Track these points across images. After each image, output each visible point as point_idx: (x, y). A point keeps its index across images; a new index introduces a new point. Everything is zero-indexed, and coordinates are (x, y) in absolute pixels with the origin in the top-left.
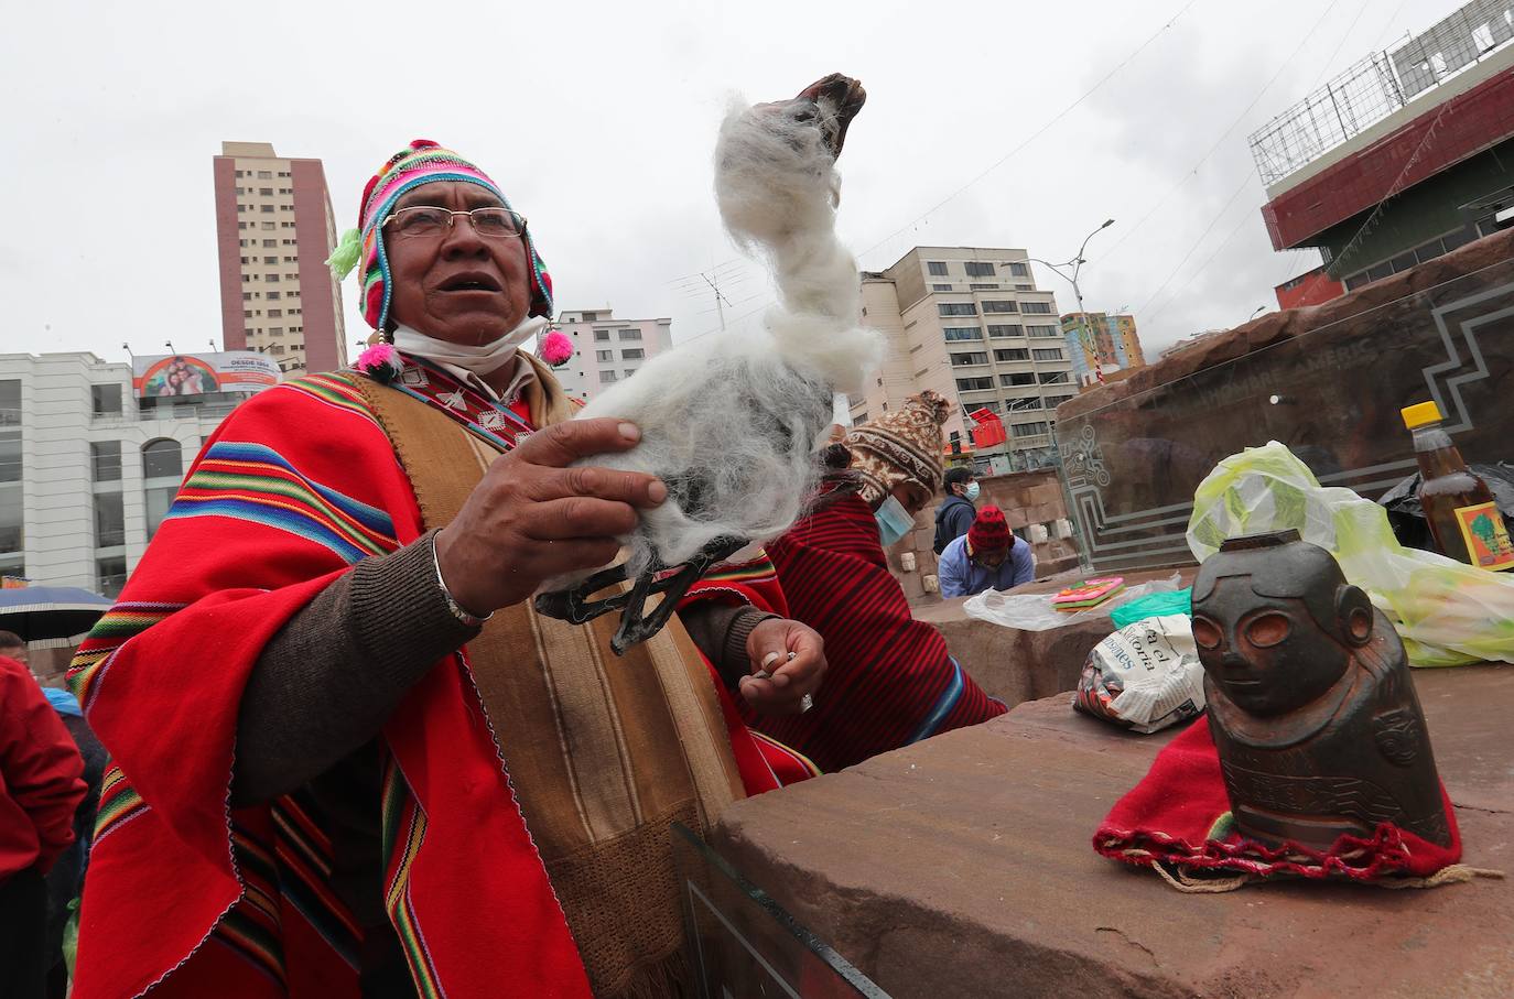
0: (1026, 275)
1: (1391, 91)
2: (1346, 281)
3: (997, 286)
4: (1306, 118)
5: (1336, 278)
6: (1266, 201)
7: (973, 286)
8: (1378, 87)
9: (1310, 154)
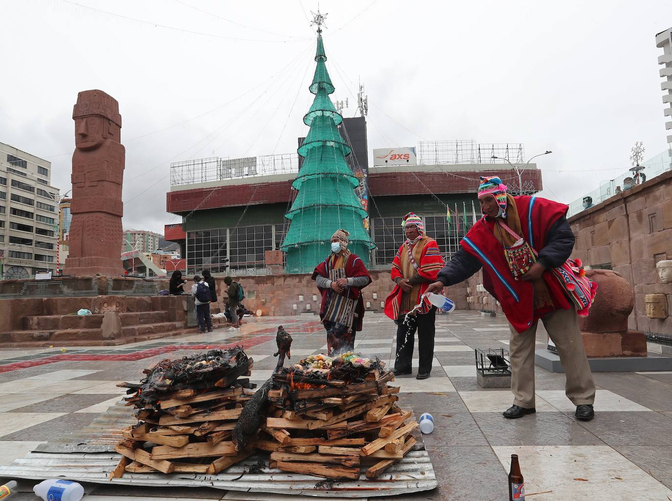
0: (47, 175)
1: (219, 173)
2: (188, 233)
3: (25, 175)
4: (192, 167)
5: (185, 230)
6: (169, 191)
7: (9, 169)
8: (216, 169)
9: (189, 181)
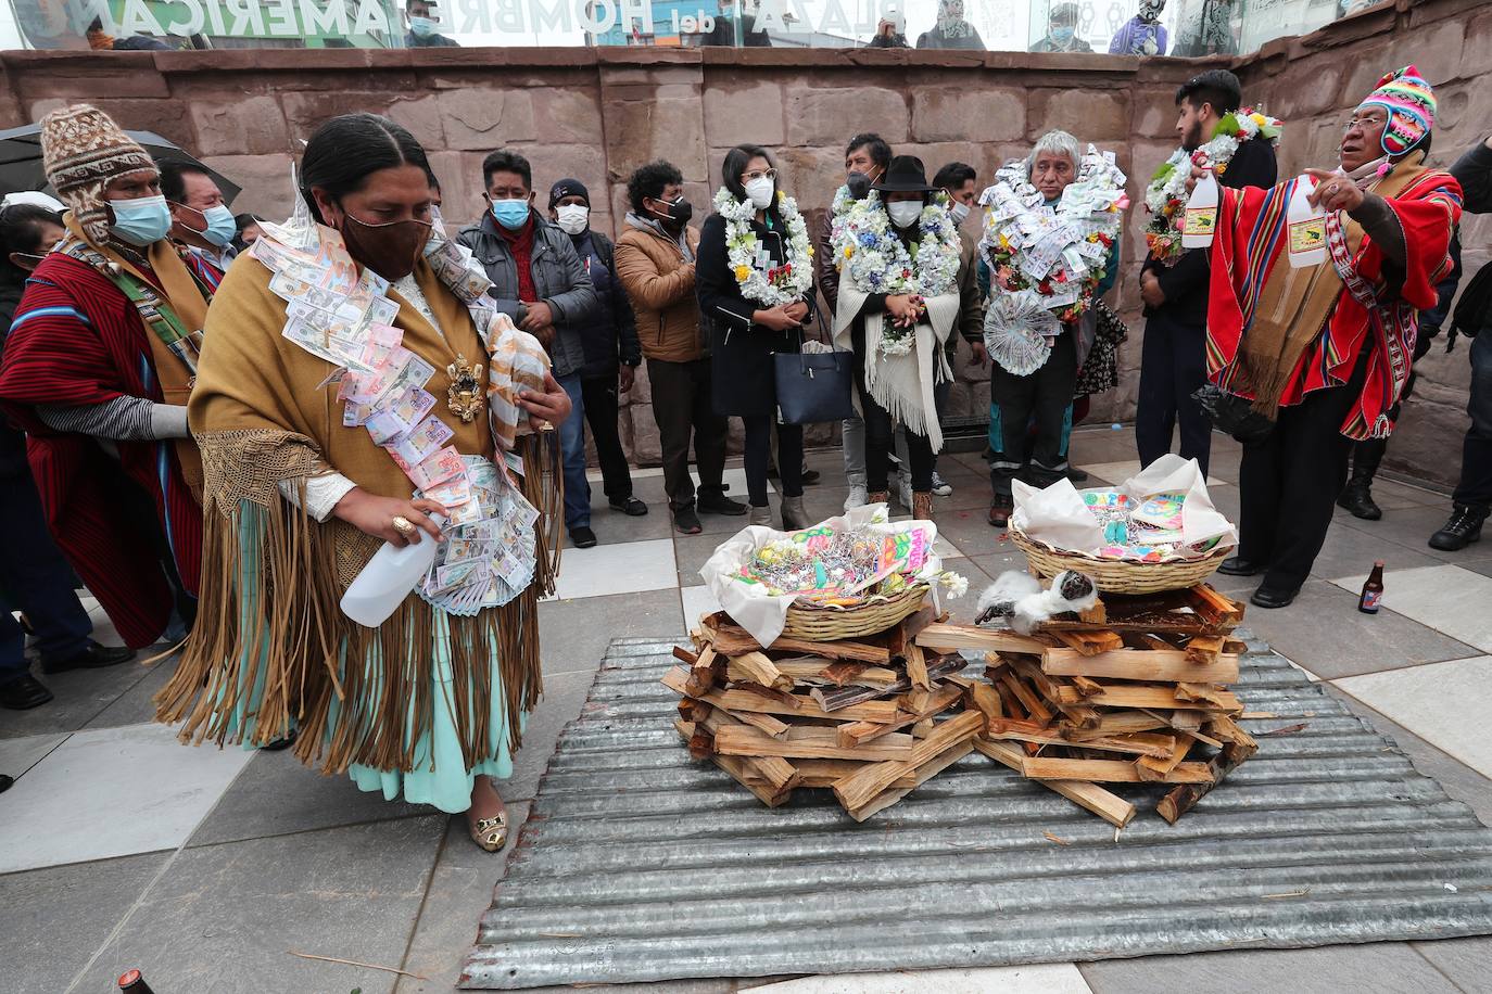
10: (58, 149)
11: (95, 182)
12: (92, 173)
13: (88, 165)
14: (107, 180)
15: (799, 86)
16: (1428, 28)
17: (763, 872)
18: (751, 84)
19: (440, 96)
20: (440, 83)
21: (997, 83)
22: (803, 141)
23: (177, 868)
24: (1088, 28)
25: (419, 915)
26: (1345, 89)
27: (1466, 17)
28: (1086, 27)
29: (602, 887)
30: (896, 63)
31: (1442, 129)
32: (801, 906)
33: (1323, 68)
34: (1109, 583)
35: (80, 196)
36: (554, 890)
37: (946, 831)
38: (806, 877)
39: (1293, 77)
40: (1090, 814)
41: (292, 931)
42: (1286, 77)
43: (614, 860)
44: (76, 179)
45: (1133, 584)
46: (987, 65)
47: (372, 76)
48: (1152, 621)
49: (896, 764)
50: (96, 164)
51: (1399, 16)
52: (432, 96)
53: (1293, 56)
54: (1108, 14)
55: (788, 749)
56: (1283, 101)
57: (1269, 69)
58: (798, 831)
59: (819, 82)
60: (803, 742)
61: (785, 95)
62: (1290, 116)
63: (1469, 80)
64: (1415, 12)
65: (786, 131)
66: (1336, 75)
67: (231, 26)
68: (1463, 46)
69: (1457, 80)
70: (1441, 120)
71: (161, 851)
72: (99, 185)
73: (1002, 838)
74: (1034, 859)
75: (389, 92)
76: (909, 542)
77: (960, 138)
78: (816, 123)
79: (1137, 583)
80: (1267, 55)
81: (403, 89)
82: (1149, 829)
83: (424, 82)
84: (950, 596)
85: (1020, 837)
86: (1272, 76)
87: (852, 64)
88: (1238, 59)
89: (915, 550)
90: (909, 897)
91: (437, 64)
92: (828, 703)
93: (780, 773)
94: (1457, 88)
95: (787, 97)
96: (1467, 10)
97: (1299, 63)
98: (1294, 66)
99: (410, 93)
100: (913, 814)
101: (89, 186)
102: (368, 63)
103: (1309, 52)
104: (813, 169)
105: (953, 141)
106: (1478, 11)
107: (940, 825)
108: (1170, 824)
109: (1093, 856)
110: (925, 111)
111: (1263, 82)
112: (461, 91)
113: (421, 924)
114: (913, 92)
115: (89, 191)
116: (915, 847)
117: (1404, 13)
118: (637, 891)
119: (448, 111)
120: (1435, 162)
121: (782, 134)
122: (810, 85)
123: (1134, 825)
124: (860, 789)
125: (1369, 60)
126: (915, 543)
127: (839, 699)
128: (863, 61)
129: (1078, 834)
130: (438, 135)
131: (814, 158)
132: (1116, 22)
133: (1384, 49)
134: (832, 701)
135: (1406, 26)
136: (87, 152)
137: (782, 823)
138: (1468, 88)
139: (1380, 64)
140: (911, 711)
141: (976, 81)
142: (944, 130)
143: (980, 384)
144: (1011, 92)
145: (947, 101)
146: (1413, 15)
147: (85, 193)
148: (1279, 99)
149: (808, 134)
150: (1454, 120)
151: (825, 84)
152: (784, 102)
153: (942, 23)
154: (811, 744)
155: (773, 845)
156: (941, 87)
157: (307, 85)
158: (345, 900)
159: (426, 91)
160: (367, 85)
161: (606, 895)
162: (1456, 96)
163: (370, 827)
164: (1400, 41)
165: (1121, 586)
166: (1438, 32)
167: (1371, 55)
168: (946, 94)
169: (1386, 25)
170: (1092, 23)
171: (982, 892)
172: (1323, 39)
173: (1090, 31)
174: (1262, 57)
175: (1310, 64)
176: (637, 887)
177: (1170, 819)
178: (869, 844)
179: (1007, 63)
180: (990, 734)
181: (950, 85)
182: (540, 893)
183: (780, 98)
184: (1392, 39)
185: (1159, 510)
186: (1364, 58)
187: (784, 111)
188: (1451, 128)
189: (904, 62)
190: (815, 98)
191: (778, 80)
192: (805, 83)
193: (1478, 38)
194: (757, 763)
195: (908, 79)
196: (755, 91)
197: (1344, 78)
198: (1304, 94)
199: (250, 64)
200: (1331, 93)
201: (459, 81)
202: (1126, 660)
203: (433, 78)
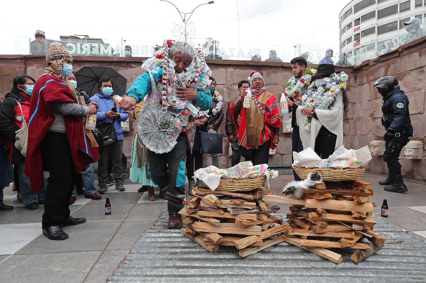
10: (55, 50)
11: (62, 58)
12: (62, 56)
13: (62, 55)
14: (65, 58)
15: (231, 69)
16: (409, 55)
17: (208, 270)
18: (217, 68)
19: (132, 69)
20: (133, 65)
21: (286, 71)
22: (231, 83)
23: (9, 260)
24: (312, 58)
25: (87, 276)
26: (388, 72)
27: (419, 51)
28: (311, 58)
29: (151, 272)
30: (258, 64)
31: (419, 80)
32: (221, 280)
33: (381, 67)
34: (326, 176)
35: (57, 61)
36: (134, 272)
37: (274, 262)
38: (223, 272)
39: (372, 70)
40: (326, 259)
41: (43, 278)
42: (370, 70)
43: (156, 265)
44: (57, 57)
45: (334, 176)
46: (284, 66)
47: (115, 63)
48: (341, 190)
49: (256, 236)
50: (63, 55)
51: (400, 53)
52: (130, 68)
53: (371, 64)
54: (317, 56)
55: (219, 230)
56: (370, 76)
57: (365, 68)
58: (221, 260)
59: (236, 69)
60: (224, 228)
61: (226, 72)
62: (373, 80)
63: (424, 67)
64: (404, 51)
65: (226, 81)
66: (385, 68)
67: (82, 52)
68: (420, 59)
69: (420, 67)
70: (418, 78)
71: (6, 255)
72: (63, 59)
73: (294, 265)
74: (306, 271)
75: (119, 67)
76: (259, 168)
77: (276, 84)
78: (235, 79)
79: (336, 176)
80: (364, 65)
81: (123, 67)
82: (348, 265)
83: (129, 65)
84: (273, 177)
85: (301, 265)
86: (366, 70)
87: (246, 64)
88: (356, 66)
89: (261, 170)
90: (260, 279)
91: (133, 61)
92: (233, 211)
93: (215, 238)
94: (421, 69)
95: (227, 72)
96: (419, 50)
97: (373, 66)
98: (372, 67)
99: (125, 68)
100: (262, 257)
101: (60, 59)
102: (115, 60)
103: (376, 63)
104: (234, 91)
105: (274, 85)
106: (422, 50)
107: (272, 260)
108: (356, 264)
109: (328, 271)
110: (266, 77)
111: (364, 72)
112: (138, 68)
113: (86, 279)
114: (263, 72)
115: (59, 60)
116: (263, 266)
117: (401, 52)
118: (163, 273)
119: (134, 72)
120: (419, 89)
121: (225, 82)
122: (234, 69)
123: (343, 264)
124: (243, 242)
125: (394, 64)
126: (261, 168)
127: (237, 211)
128: (248, 64)
129: (322, 265)
130: (130, 78)
131: (235, 88)
132: (320, 57)
133: (397, 61)
134: (234, 211)
135: (402, 55)
136: (62, 52)
137: (216, 257)
138: (424, 69)
139: (397, 65)
140: (261, 219)
141: (281, 70)
142: (272, 82)
143: (285, 155)
144: (291, 73)
145: (272, 75)
146: (404, 52)
147: (58, 61)
148: (369, 76)
149: (233, 82)
150: (422, 78)
151: (238, 69)
152: (226, 73)
153: (271, 56)
154: (227, 228)
155: (212, 263)
156: (271, 71)
157: (98, 65)
158: (62, 271)
159: (129, 67)
160: (114, 65)
161: (152, 274)
162: (421, 72)
163: (75, 253)
164: (401, 59)
165: (330, 177)
166: (412, 55)
167: (394, 63)
168: (272, 73)
169: (397, 55)
170: (313, 57)
171: (287, 279)
172: (379, 60)
173: (312, 59)
174: (362, 65)
175: (377, 66)
176: (163, 272)
177: (356, 262)
178: (246, 264)
179: (289, 66)
180: (289, 233)
181: (273, 71)
182: (129, 272)
183: (225, 72)
184: (399, 58)
185: (340, 163)
186: (392, 64)
187: (226, 76)
188: (421, 80)
189: (260, 64)
190: (235, 72)
191: (225, 68)
192: (232, 69)
193: (424, 56)
194: (208, 235)
195: (261, 69)
196: (218, 70)
197: (387, 69)
198: (376, 74)
199: (85, 59)
200: (384, 73)
201: (138, 65)
202: (334, 204)
203: (131, 64)
